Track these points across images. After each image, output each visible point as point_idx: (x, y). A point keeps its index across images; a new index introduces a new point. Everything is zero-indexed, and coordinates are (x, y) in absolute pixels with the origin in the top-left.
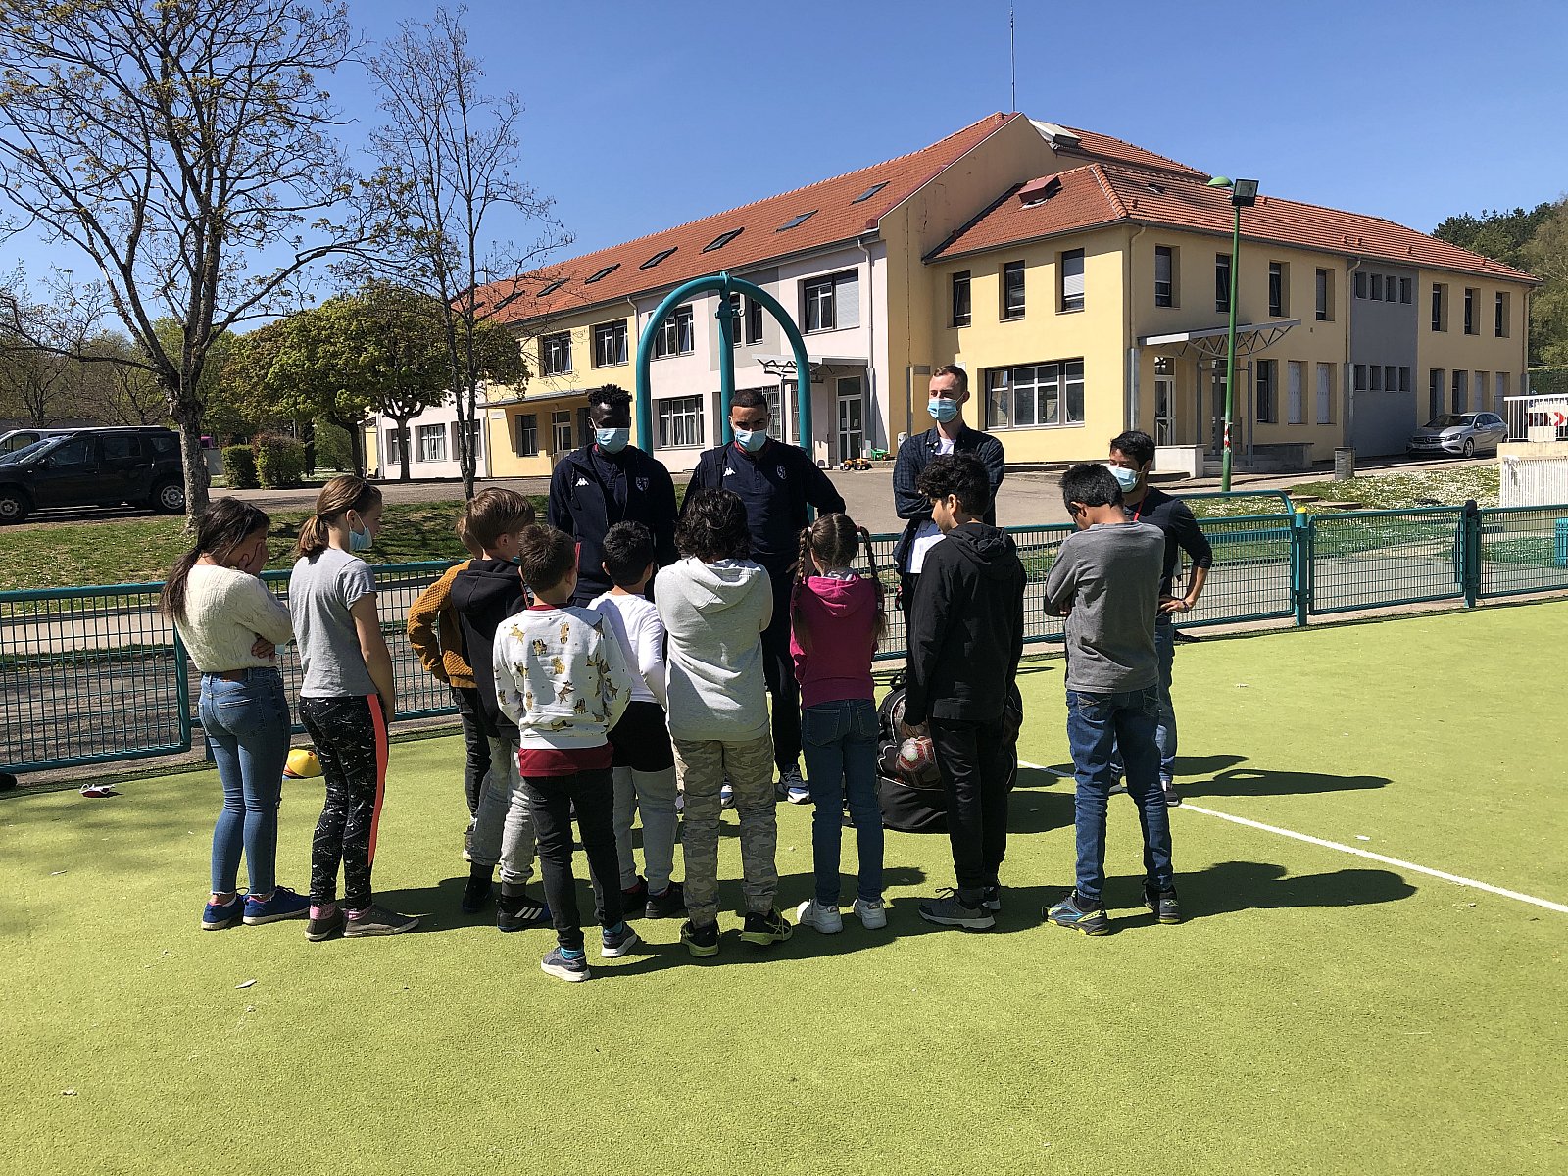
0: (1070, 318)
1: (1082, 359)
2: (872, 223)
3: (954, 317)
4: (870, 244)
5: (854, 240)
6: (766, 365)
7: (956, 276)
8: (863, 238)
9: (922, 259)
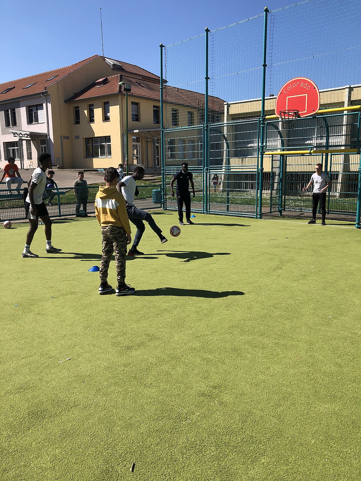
0: (107, 123)
1: (110, 136)
2: (46, 88)
3: (76, 121)
4: (45, 95)
5: (40, 94)
6: (14, 134)
7: (76, 108)
8: (43, 93)
9: (64, 101)
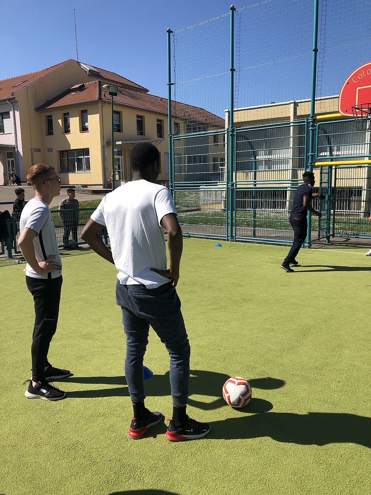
0: (85, 134)
1: (88, 149)
2: (12, 94)
3: (49, 132)
4: (12, 101)
5: (6, 100)
7: (48, 117)
9: (35, 110)
